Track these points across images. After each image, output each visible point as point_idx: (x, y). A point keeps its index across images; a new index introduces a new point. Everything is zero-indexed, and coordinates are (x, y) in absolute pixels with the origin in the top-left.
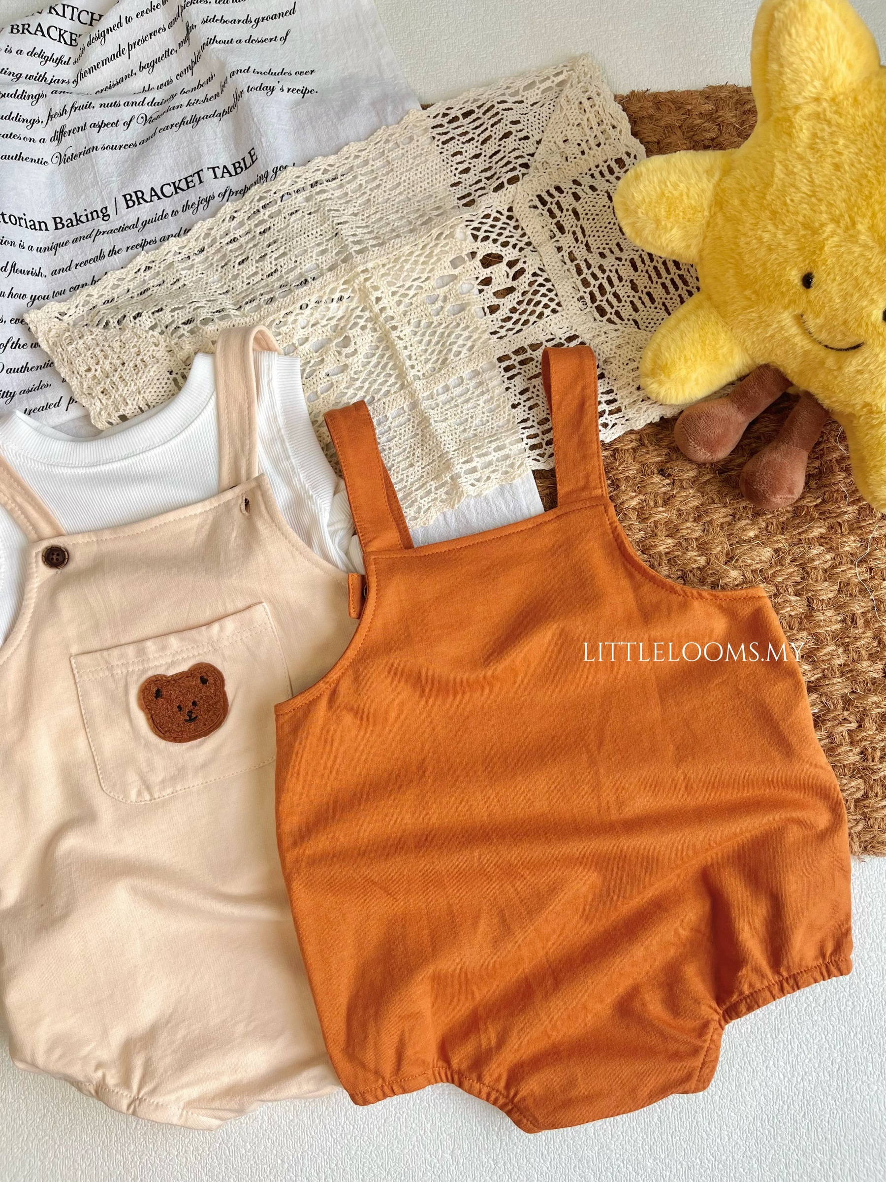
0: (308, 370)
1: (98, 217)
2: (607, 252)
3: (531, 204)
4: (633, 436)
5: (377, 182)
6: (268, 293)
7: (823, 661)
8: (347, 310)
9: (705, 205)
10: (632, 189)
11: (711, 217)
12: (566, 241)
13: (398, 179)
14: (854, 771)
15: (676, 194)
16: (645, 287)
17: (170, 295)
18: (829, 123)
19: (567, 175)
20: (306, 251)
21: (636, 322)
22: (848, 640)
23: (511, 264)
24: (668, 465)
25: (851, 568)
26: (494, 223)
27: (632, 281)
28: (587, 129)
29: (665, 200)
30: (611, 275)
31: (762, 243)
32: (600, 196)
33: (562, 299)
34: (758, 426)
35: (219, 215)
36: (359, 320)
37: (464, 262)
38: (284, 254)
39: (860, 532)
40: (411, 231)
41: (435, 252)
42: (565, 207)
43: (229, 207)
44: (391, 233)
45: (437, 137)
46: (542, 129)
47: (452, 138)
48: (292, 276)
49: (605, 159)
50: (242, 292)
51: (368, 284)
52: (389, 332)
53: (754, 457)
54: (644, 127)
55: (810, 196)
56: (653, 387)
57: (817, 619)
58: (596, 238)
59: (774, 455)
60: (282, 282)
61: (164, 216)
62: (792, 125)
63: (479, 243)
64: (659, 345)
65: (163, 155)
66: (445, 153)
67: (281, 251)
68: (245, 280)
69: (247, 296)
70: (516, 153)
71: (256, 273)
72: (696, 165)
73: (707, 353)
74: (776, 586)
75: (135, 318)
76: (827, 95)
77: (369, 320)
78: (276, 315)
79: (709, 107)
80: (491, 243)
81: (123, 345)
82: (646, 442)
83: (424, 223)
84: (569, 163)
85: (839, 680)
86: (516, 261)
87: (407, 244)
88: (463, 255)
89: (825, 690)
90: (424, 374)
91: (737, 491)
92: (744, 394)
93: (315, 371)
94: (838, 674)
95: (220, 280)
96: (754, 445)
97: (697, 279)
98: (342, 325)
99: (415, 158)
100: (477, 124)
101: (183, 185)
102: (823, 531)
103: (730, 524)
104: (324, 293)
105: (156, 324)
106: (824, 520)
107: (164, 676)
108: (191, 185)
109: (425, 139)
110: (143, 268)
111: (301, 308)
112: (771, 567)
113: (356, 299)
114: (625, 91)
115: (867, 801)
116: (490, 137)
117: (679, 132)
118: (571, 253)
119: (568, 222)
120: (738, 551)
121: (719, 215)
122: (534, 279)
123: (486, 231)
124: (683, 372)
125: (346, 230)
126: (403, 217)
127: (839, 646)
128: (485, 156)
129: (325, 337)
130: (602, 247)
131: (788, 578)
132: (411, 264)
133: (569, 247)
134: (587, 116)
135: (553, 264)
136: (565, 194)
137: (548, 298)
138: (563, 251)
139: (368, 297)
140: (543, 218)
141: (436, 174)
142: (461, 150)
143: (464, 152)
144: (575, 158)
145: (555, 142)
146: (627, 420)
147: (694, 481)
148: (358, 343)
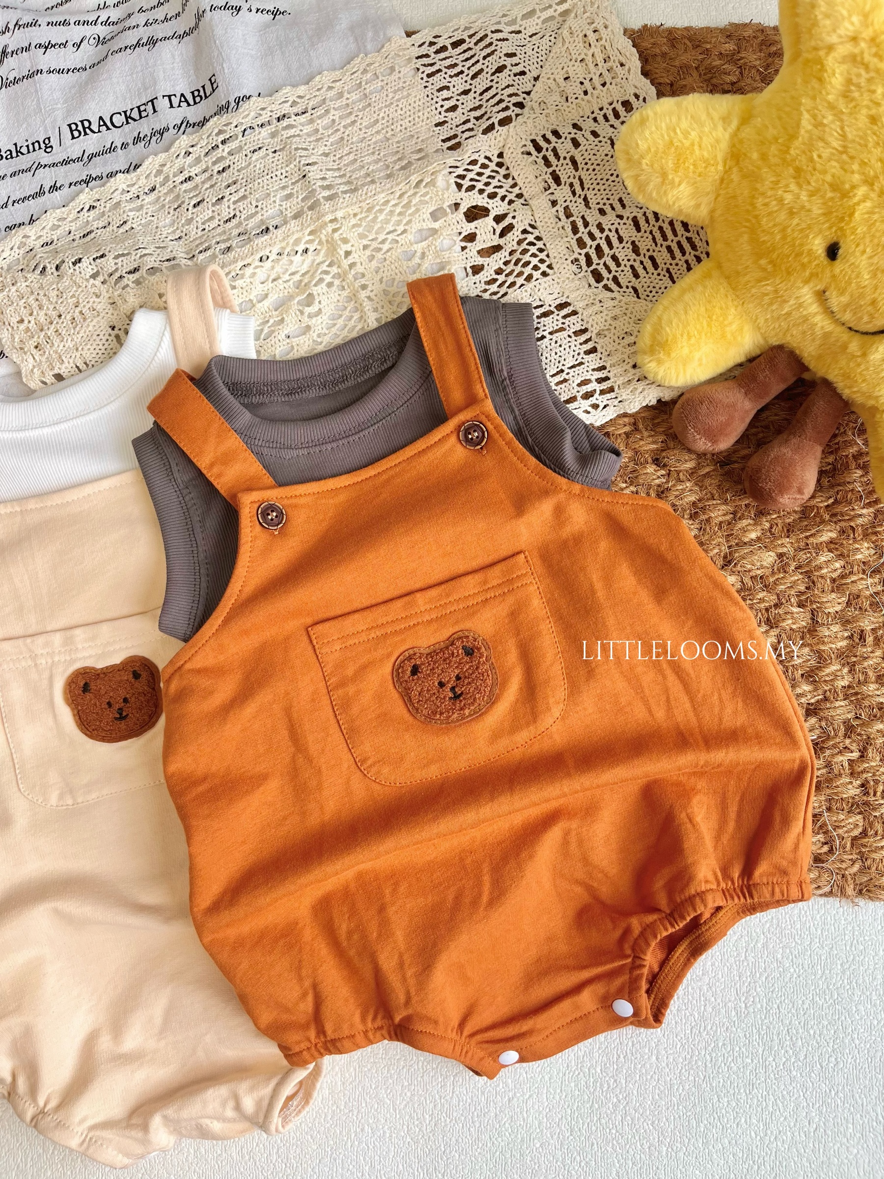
0: (266, 330)
1: (40, 148)
2: (607, 209)
3: (524, 149)
4: (626, 420)
5: (352, 118)
6: (224, 241)
7: (825, 681)
8: (312, 265)
9: (720, 158)
10: (636, 136)
11: (726, 172)
12: (562, 193)
13: (375, 115)
14: (852, 806)
15: (687, 143)
16: (648, 250)
17: (116, 240)
18: (867, 67)
19: (566, 118)
20: (269, 195)
21: (635, 290)
22: (854, 659)
23: (498, 219)
24: (664, 454)
25: (862, 579)
26: (482, 170)
27: (633, 243)
28: (591, 67)
29: (673, 150)
30: (611, 235)
31: (783, 205)
32: (603, 144)
33: (553, 261)
34: (767, 413)
35: (173, 150)
36: (325, 276)
37: (446, 214)
38: (244, 197)
39: (874, 538)
40: (389, 176)
41: (414, 202)
42: (562, 154)
43: (184, 141)
44: (365, 178)
45: (422, 69)
46: (541, 63)
47: (439, 71)
48: (252, 223)
49: (610, 100)
50: (196, 239)
51: (336, 236)
52: (358, 291)
53: (761, 451)
54: (656, 66)
55: (841, 153)
56: (651, 366)
57: (821, 634)
58: (596, 191)
59: (784, 450)
60: (241, 230)
61: (112, 149)
62: (823, 69)
63: (463, 194)
64: (660, 319)
65: (115, 80)
66: (430, 87)
67: (241, 194)
68: (200, 225)
69: (201, 243)
70: (510, 91)
71: (212, 218)
72: (711, 110)
73: (714, 329)
74: (778, 595)
75: (74, 264)
76: (867, 34)
77: (337, 276)
78: (232, 267)
79: (730, 46)
80: (477, 193)
81: (60, 295)
82: (641, 426)
83: (403, 168)
84: (569, 104)
85: (842, 703)
86: (505, 216)
87: (383, 191)
88: (445, 206)
89: (826, 713)
91: (740, 487)
92: (754, 378)
93: (273, 331)
94: (841, 696)
95: (172, 224)
96: (761, 435)
97: (708, 244)
98: (306, 281)
99: (395, 92)
100: (467, 55)
101: (135, 114)
102: (833, 535)
103: (729, 524)
104: (288, 244)
105: (98, 272)
106: (836, 523)
107: (93, 668)
108: (144, 114)
109: (407, 71)
110: (87, 207)
111: (261, 260)
112: (773, 573)
113: (323, 252)
114: (636, 24)
115: (866, 840)
116: (481, 71)
117: (695, 74)
118: (566, 208)
119: (565, 172)
120: (737, 555)
121: (735, 170)
123: (471, 180)
124: (686, 351)
125: (314, 173)
126: (380, 160)
127: (843, 665)
128: (475, 92)
129: (286, 294)
130: (602, 202)
131: (792, 587)
132: (386, 215)
133: (565, 201)
134: (591, 51)
135: (546, 220)
136: (563, 140)
137: (538, 259)
138: (558, 206)
139: (336, 250)
140: (537, 166)
141: (419, 111)
142: (448, 84)
143: (451, 88)
144: (577, 98)
145: (555, 80)
146: (620, 402)
147: (692, 473)
148: (322, 302)
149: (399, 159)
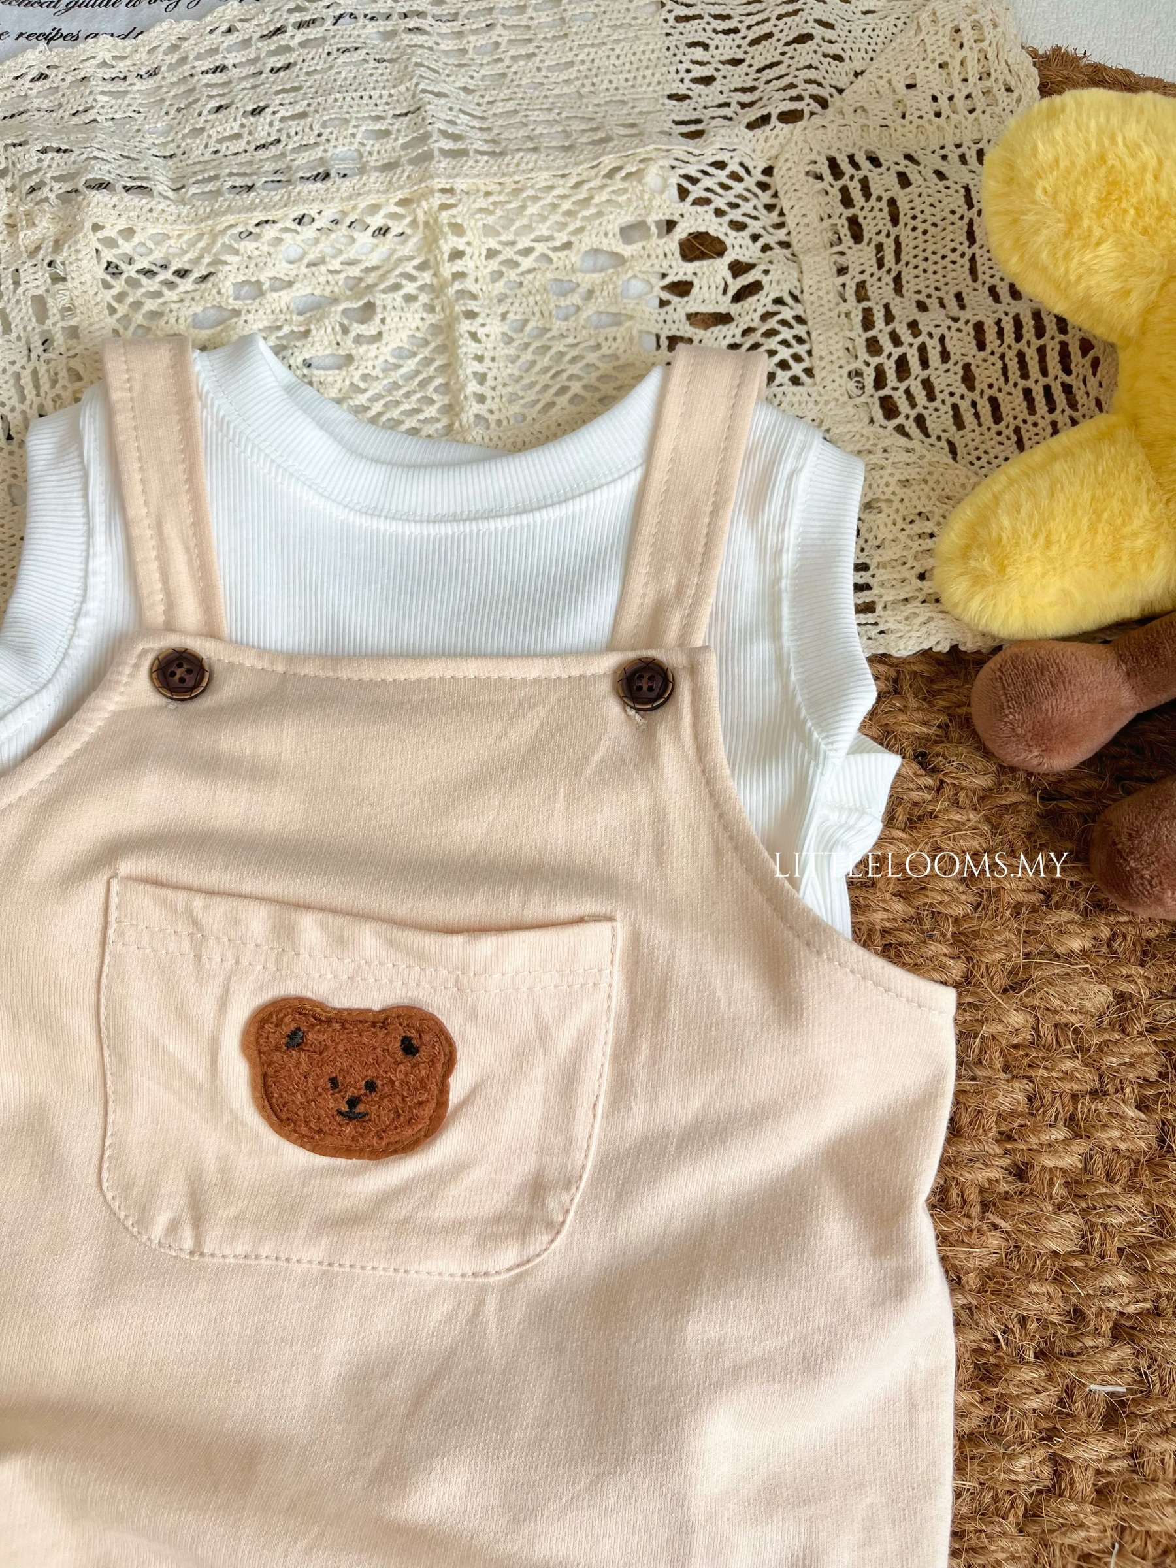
2: (933, 303)
3: (811, 167)
4: (883, 669)
5: (531, 48)
6: (245, 175)
8: (388, 258)
12: (861, 257)
13: (570, 54)
16: (991, 386)
19: (895, 143)
20: (347, 121)
21: (952, 447)
23: (738, 268)
24: (938, 749)
26: (730, 182)
27: (966, 367)
28: (956, 79)
30: (931, 343)
32: (951, 192)
33: (817, 364)
35: (209, 19)
36: (404, 282)
37: (647, 235)
38: (303, 115)
40: (564, 149)
41: (597, 200)
42: (875, 190)
43: (231, 10)
44: (525, 141)
45: (670, 5)
46: (871, 54)
48: (303, 159)
49: (976, 136)
50: (200, 162)
51: (444, 216)
52: (457, 319)
56: (955, 583)
58: (919, 271)
60: (280, 165)
63: (686, 206)
66: (677, 37)
67: (299, 109)
68: (212, 143)
69: (205, 170)
70: (811, 74)
71: (238, 136)
74: (1101, 1074)
77: (427, 287)
78: (245, 216)
80: (712, 213)
82: (906, 687)
83: (594, 143)
84: (906, 123)
86: (750, 267)
87: (547, 169)
88: (651, 219)
90: (499, 422)
92: (1150, 650)
95: (166, 133)
96: (1126, 761)
98: (370, 281)
99: (614, 28)
103: (1034, 910)
104: (354, 208)
110: (33, 74)
111: (300, 220)
112: (1100, 1028)
113: (414, 240)
114: (1043, 44)
116: (769, 35)
118: (861, 286)
119: (874, 221)
120: (1038, 973)
122: (775, 308)
123: (708, 190)
125: (437, 109)
126: (558, 122)
128: (750, 66)
129: (327, 293)
130: (925, 291)
131: (1132, 1065)
132: (543, 207)
133: (862, 272)
134: (963, 53)
135: (821, 293)
136: (883, 169)
137: (791, 351)
138: (848, 276)
139: (436, 241)
140: (827, 199)
141: (647, 68)
142: (707, 41)
143: (712, 48)
144: (921, 117)
145: (890, 82)
146: (882, 632)
147: (983, 798)
148: (388, 320)
149: (592, 130)
